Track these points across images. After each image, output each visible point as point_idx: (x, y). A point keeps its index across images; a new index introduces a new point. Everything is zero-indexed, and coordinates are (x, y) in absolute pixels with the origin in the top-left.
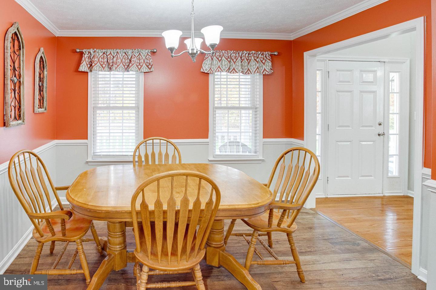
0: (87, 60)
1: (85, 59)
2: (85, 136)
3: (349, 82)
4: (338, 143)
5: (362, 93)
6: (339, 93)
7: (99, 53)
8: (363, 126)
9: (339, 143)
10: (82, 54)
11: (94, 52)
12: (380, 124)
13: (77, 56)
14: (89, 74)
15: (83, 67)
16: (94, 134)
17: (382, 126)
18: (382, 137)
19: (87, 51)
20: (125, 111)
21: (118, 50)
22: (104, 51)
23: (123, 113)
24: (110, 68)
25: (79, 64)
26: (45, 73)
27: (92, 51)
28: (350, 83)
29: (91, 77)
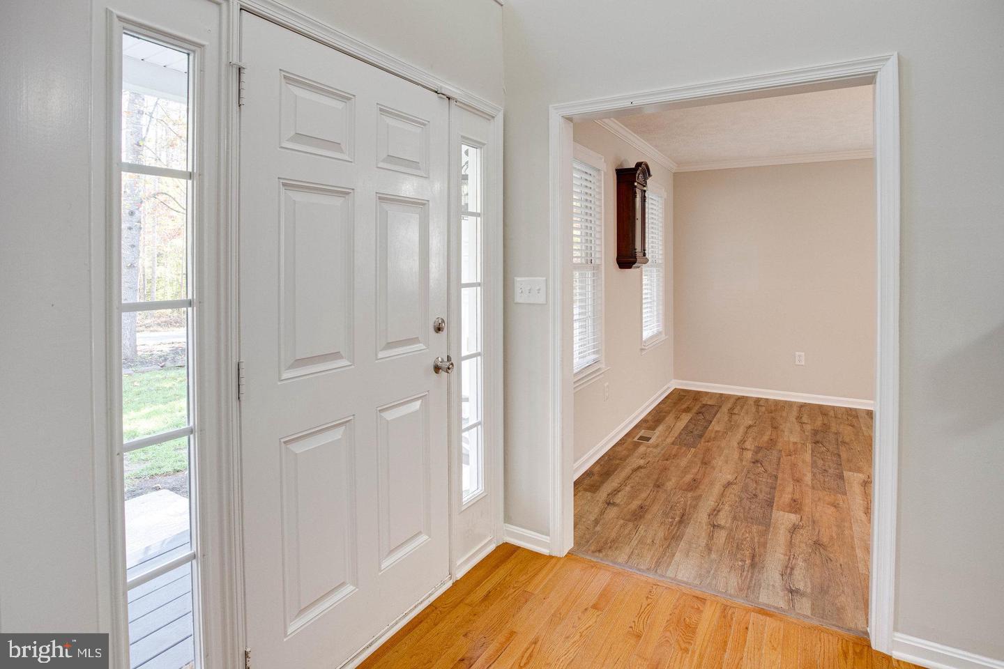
3: (335, 146)
4: (290, 446)
5: (386, 206)
6: (291, 194)
8: (390, 345)
9: (298, 448)
12: (438, 329)
17: (444, 334)
18: (443, 374)
28: (341, 151)
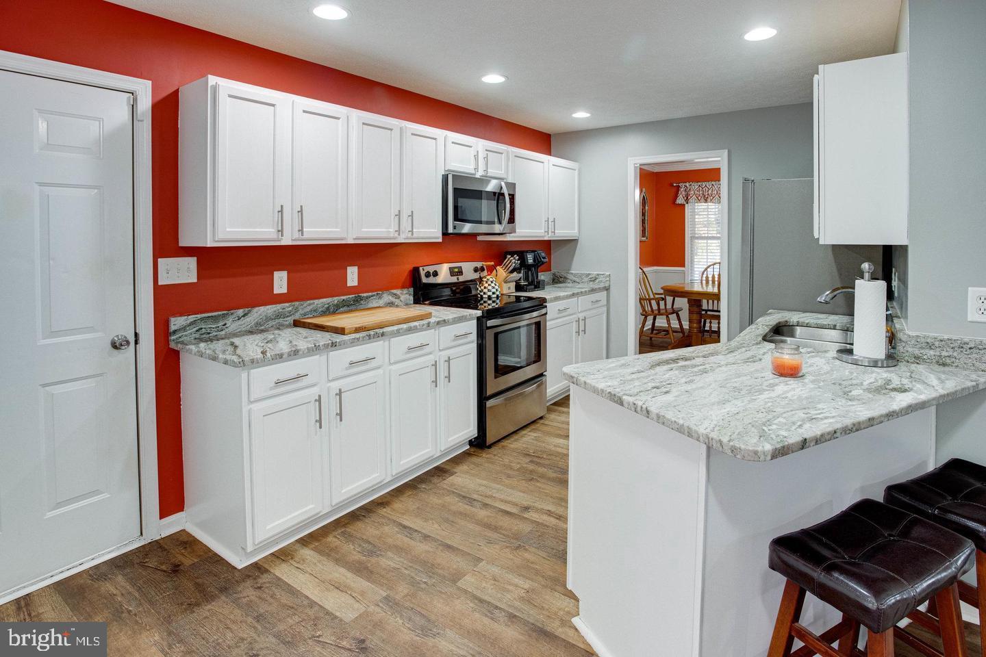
0: (683, 193)
1: (681, 192)
2: (683, 265)
7: (695, 186)
10: (678, 187)
11: (690, 185)
13: (674, 190)
14: (686, 205)
15: (680, 200)
16: (692, 262)
19: (683, 184)
20: (709, 241)
21: (713, 183)
22: (699, 183)
23: (707, 243)
24: (706, 200)
25: (676, 196)
26: (647, 208)
27: (687, 184)
29: (688, 208)
